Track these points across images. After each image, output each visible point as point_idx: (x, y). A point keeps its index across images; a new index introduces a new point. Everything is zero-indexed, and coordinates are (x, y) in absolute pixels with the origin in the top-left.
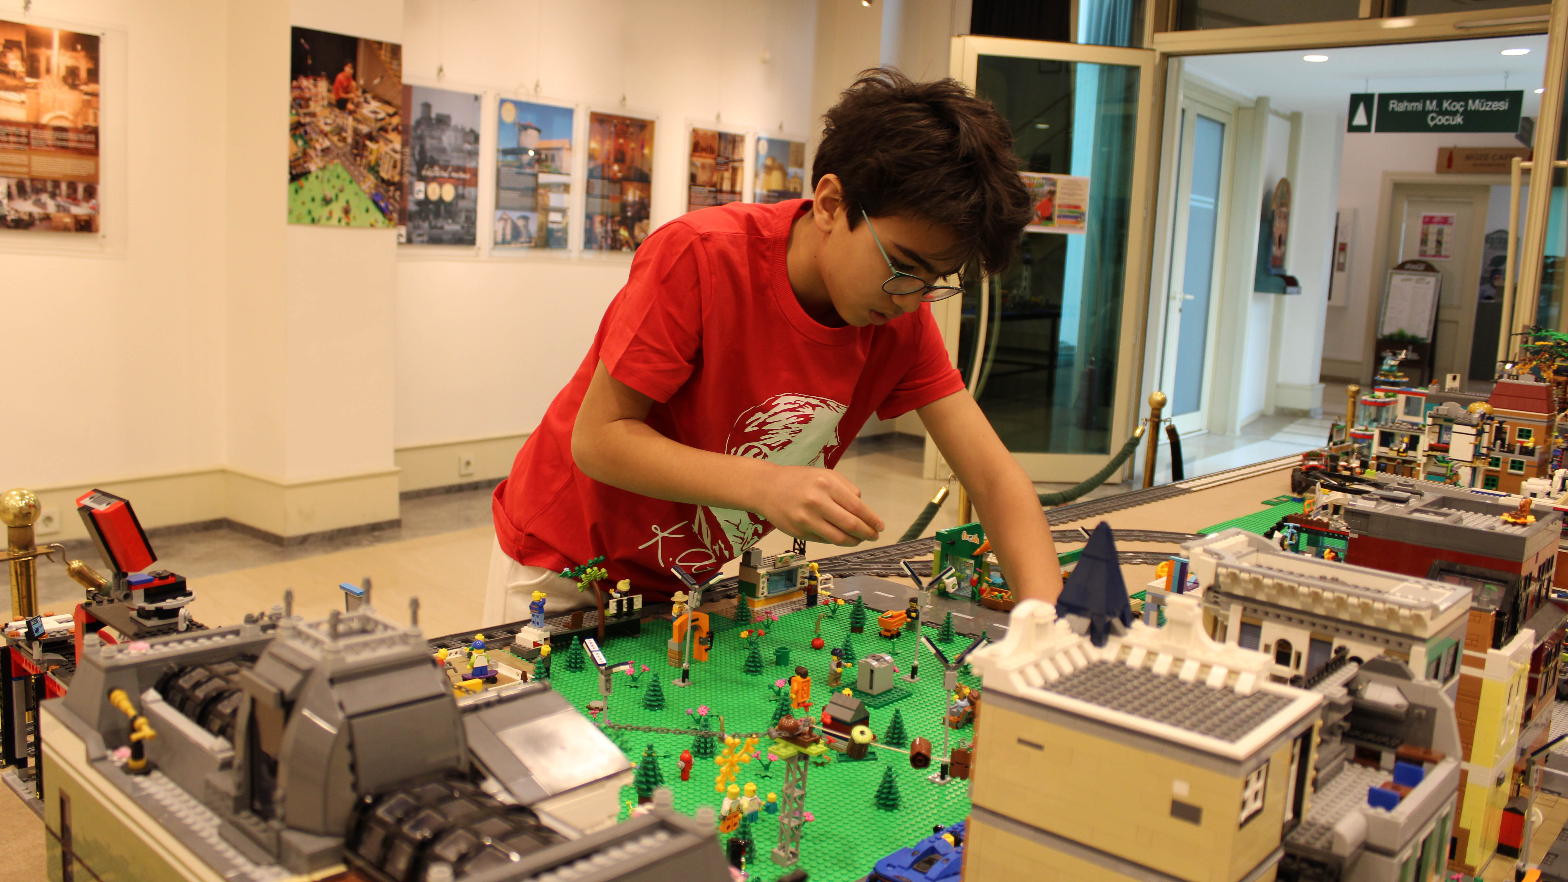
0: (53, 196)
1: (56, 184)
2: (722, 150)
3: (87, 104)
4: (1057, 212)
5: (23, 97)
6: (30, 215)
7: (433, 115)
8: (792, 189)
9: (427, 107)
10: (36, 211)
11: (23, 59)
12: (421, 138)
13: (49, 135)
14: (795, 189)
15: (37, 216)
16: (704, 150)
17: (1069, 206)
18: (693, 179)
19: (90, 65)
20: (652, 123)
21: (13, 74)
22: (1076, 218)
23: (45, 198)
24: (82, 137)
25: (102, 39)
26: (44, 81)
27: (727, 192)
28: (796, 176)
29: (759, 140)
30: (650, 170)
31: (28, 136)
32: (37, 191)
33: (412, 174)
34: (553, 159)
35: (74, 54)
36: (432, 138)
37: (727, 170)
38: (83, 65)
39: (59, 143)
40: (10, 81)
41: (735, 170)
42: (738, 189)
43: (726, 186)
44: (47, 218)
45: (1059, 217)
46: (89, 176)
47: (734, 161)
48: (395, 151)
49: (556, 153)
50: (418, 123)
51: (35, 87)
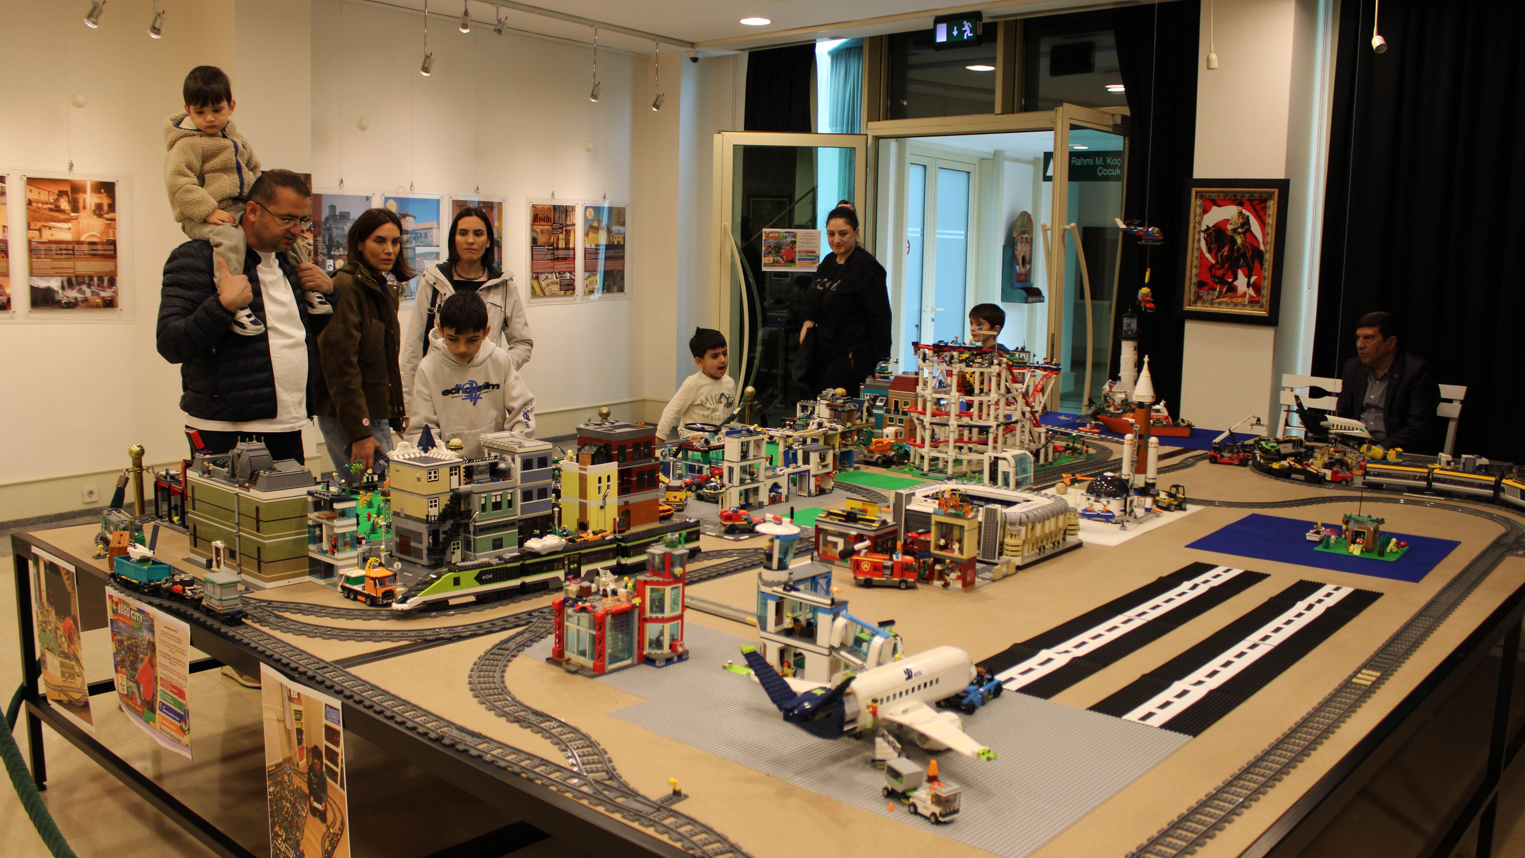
0: (89, 286)
1: (91, 278)
2: (557, 218)
3: (109, 226)
4: (797, 256)
5: (70, 225)
6: (76, 298)
7: (338, 214)
8: (616, 243)
9: (333, 207)
10: (79, 296)
11: (69, 202)
12: (329, 229)
13: (85, 248)
14: (619, 242)
15: (80, 300)
16: (541, 220)
17: (807, 252)
18: (534, 241)
19: (110, 202)
20: (500, 204)
21: (63, 211)
22: (812, 260)
23: (84, 287)
24: (106, 247)
25: (117, 184)
26: (82, 214)
27: (562, 249)
28: (618, 233)
29: (587, 208)
30: (501, 238)
31: (73, 250)
32: (80, 284)
33: (324, 254)
34: (426, 236)
35: (100, 195)
36: (338, 229)
37: (562, 233)
38: (106, 202)
39: (92, 252)
40: (62, 216)
41: (568, 233)
42: (571, 246)
43: (562, 244)
44: (86, 300)
45: (799, 260)
46: (111, 271)
47: (567, 226)
48: (309, 245)
49: (428, 231)
50: (327, 219)
51: (76, 218)
